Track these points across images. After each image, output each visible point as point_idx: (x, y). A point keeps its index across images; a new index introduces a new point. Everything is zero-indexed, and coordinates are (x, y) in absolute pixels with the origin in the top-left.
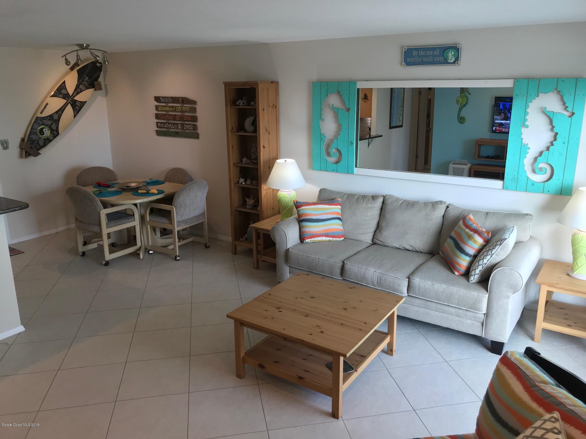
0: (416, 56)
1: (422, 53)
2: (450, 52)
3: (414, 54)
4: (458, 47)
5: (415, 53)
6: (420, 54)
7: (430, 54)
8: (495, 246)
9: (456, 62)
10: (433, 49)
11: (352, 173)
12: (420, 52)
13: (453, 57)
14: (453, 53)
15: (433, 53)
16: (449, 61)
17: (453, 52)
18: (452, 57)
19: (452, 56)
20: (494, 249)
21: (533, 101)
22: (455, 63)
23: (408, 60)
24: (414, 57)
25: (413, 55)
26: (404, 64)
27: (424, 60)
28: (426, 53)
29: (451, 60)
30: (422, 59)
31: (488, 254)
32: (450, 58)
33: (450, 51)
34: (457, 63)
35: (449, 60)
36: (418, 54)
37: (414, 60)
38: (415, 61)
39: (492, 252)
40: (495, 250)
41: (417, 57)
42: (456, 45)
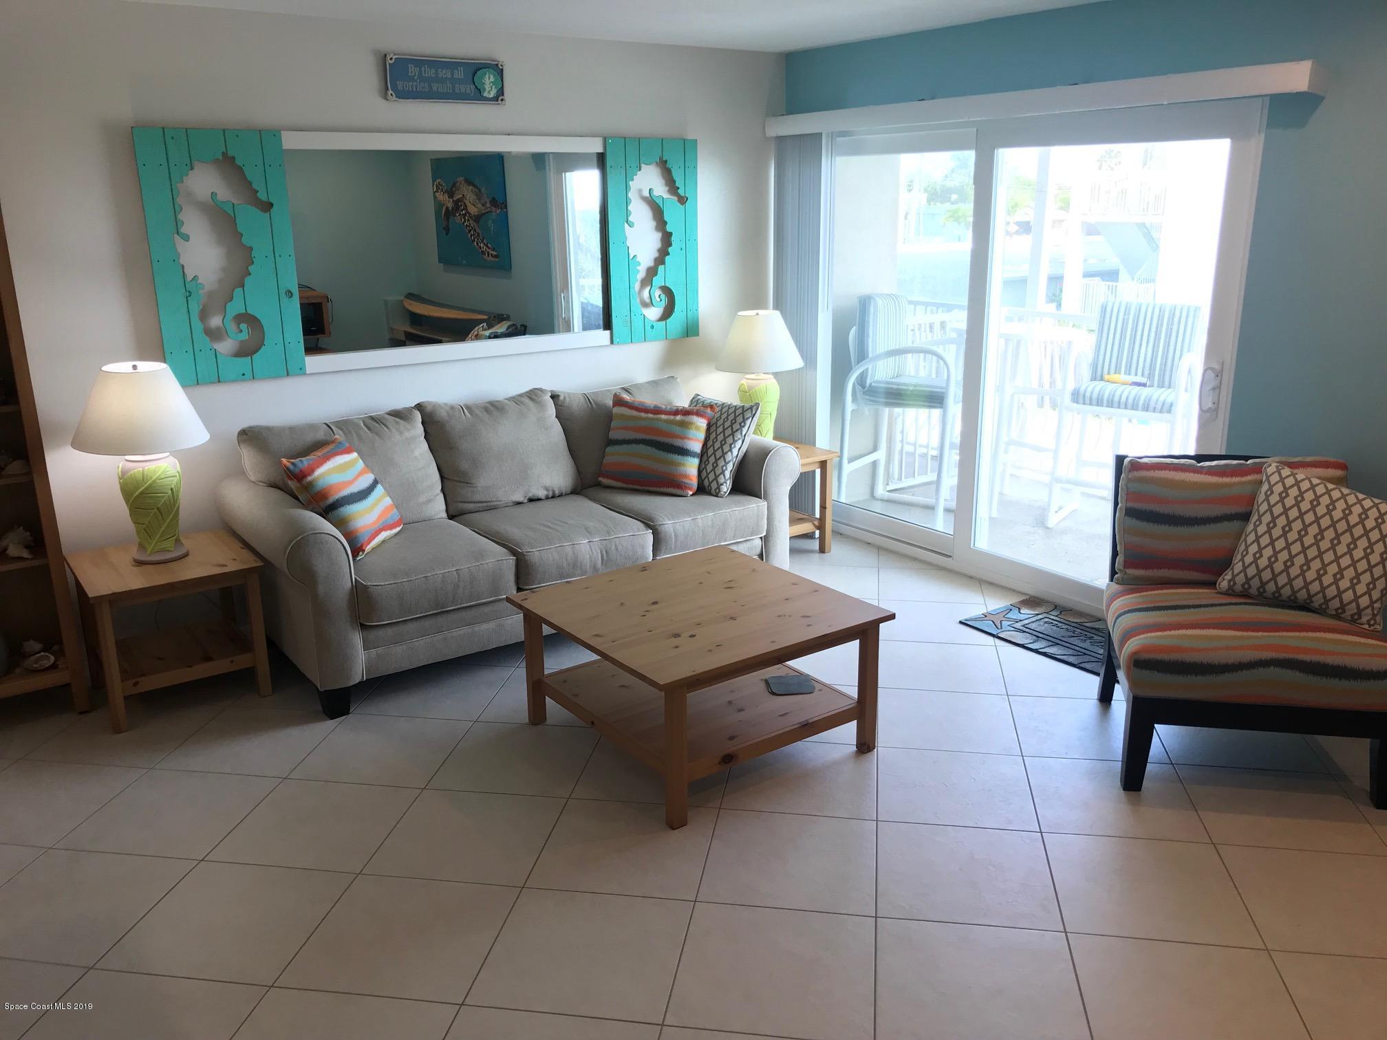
0: (416, 78)
1: (429, 72)
2: (487, 76)
3: (412, 72)
4: (501, 67)
5: (413, 70)
6: (425, 73)
7: (444, 76)
8: (744, 421)
9: (500, 98)
10: (451, 64)
11: (302, 372)
12: (423, 69)
13: (494, 87)
14: (492, 79)
15: (452, 75)
16: (486, 94)
17: (492, 76)
18: (491, 87)
19: (491, 84)
20: (744, 426)
21: (635, 177)
22: (497, 100)
23: (400, 85)
24: (412, 79)
25: (410, 74)
26: (391, 95)
27: (435, 89)
28: (437, 73)
29: (489, 92)
30: (430, 87)
31: (736, 439)
32: (487, 87)
33: (486, 74)
34: (502, 100)
35: (487, 92)
36: (420, 72)
37: (412, 86)
38: (415, 90)
39: (741, 434)
40: (747, 427)
41: (418, 81)
42: (496, 63)
